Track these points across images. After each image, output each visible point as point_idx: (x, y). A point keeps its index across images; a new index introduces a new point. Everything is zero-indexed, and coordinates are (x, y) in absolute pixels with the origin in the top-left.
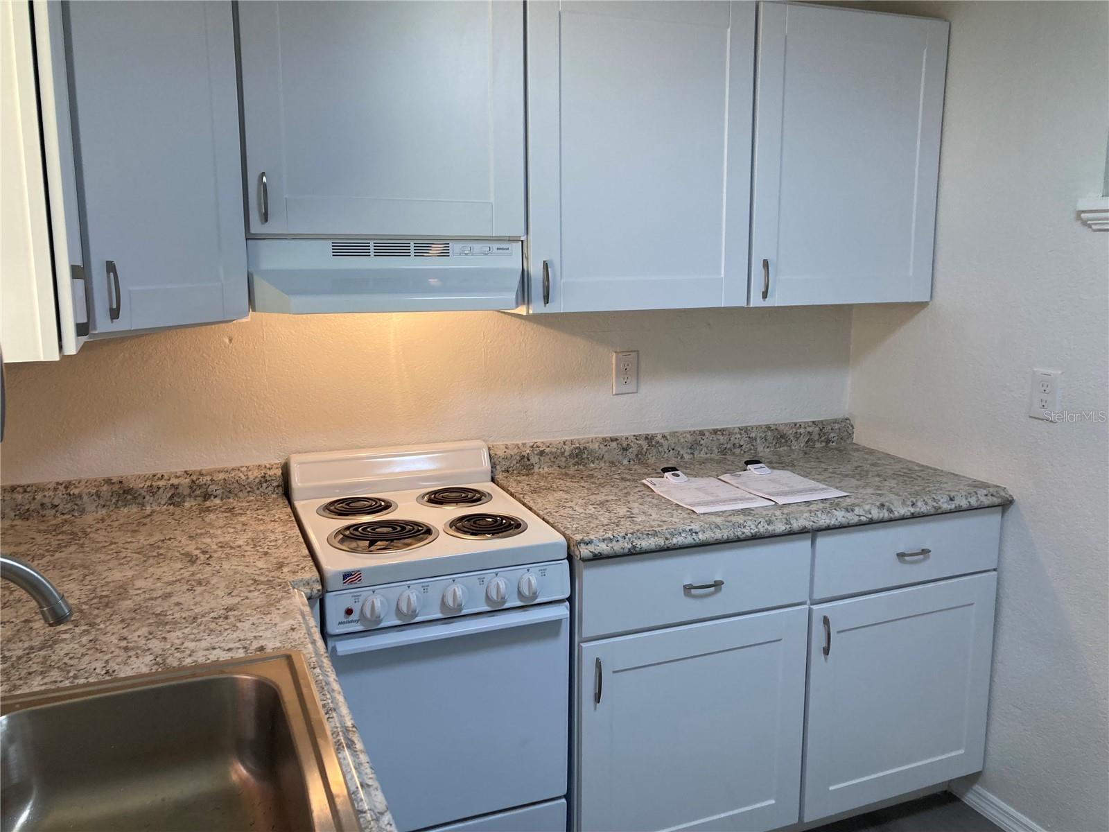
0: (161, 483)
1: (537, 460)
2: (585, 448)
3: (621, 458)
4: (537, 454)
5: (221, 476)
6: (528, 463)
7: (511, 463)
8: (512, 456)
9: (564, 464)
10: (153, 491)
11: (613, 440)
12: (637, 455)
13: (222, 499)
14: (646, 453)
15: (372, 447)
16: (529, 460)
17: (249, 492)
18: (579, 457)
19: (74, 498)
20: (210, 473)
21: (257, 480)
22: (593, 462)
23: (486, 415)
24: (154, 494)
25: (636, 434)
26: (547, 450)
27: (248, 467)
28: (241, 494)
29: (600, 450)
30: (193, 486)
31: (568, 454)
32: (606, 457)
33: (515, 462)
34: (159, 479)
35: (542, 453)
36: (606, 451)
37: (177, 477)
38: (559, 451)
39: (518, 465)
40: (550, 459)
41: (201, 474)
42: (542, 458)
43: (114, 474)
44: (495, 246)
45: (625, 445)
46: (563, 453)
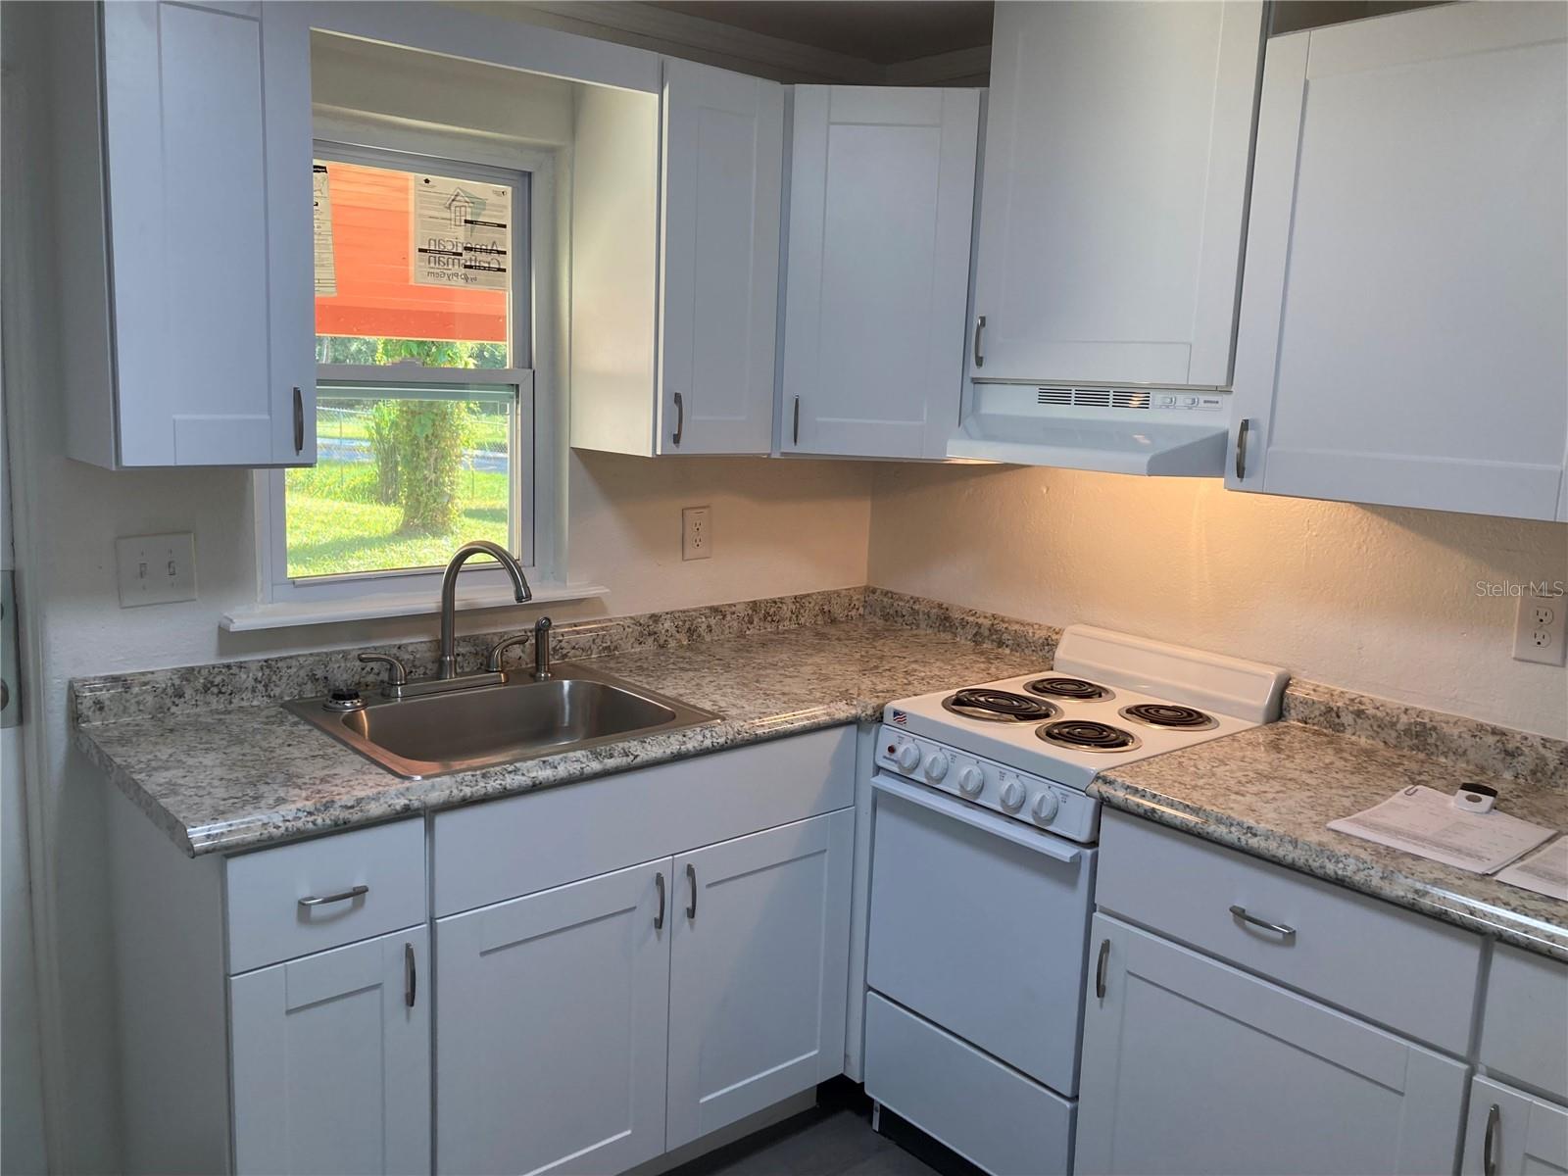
0: (971, 619)
1: (1351, 722)
2: (1434, 728)
3: (1499, 766)
4: (1352, 712)
5: (1016, 627)
6: (1337, 721)
7: (1312, 712)
8: (1313, 703)
9: (1394, 742)
10: (964, 624)
11: (1494, 732)
12: (1534, 773)
13: (1012, 650)
14: (1553, 774)
15: (1160, 640)
16: (1338, 717)
17: (1033, 651)
18: (1422, 739)
19: (915, 612)
20: (1009, 622)
21: (1041, 641)
22: (1445, 754)
23: (1301, 638)
24: (964, 627)
25: (1545, 736)
26: (1371, 712)
27: (1040, 626)
28: (1026, 651)
29: (1461, 741)
30: (992, 629)
31: (1403, 728)
32: (1471, 754)
33: (1317, 713)
34: (973, 615)
35: (1359, 714)
36: (1472, 746)
37: (985, 617)
38: (1388, 718)
39: (1322, 719)
40: (1371, 726)
41: (1003, 621)
42: (1359, 721)
43: (946, 601)
44: (1202, 397)
45: (1510, 746)
46: (1393, 725)
